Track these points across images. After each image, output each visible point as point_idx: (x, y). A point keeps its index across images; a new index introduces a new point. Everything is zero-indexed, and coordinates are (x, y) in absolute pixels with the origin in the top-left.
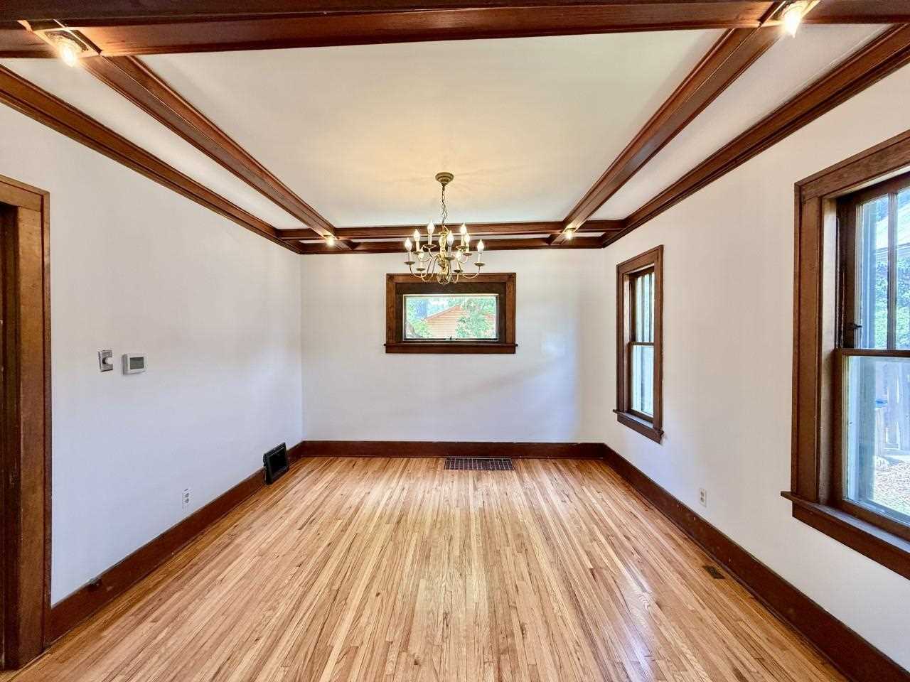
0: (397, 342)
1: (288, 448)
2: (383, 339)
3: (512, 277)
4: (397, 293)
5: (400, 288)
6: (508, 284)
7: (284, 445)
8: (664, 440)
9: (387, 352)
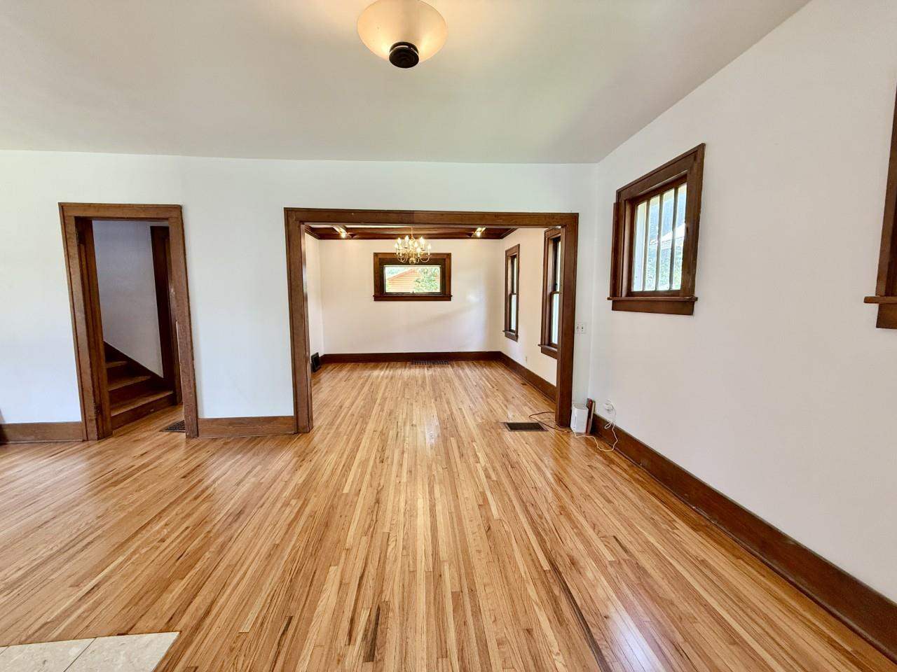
0: (381, 294)
1: (320, 356)
2: (373, 293)
3: (449, 255)
4: (380, 264)
5: (382, 261)
6: (447, 260)
7: (317, 354)
8: (519, 339)
9: (375, 300)
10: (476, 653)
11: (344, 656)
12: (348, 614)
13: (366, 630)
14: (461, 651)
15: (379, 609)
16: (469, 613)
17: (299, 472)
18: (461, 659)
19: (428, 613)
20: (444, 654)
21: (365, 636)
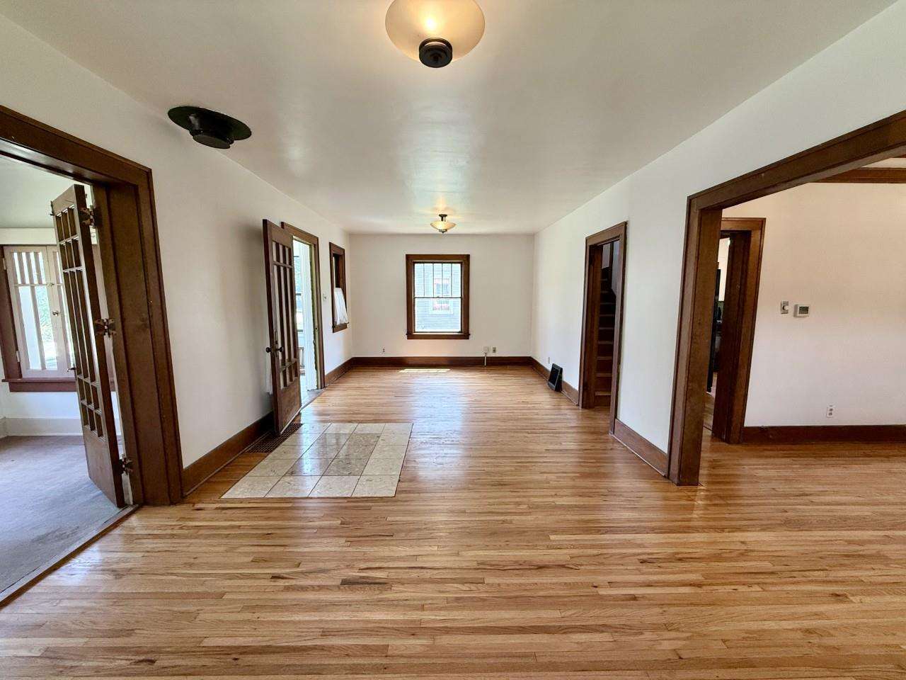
10: (314, 662)
11: (352, 568)
12: (385, 565)
13: (368, 577)
14: (322, 648)
15: (386, 583)
16: (356, 661)
17: (578, 498)
18: (314, 648)
19: (369, 622)
20: (325, 633)
21: (364, 577)
